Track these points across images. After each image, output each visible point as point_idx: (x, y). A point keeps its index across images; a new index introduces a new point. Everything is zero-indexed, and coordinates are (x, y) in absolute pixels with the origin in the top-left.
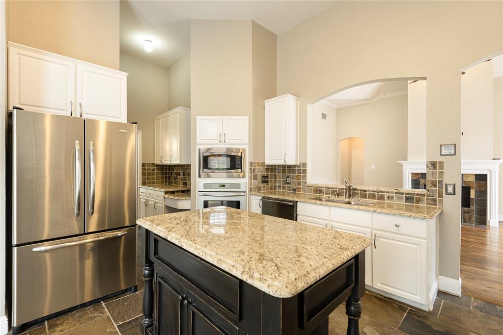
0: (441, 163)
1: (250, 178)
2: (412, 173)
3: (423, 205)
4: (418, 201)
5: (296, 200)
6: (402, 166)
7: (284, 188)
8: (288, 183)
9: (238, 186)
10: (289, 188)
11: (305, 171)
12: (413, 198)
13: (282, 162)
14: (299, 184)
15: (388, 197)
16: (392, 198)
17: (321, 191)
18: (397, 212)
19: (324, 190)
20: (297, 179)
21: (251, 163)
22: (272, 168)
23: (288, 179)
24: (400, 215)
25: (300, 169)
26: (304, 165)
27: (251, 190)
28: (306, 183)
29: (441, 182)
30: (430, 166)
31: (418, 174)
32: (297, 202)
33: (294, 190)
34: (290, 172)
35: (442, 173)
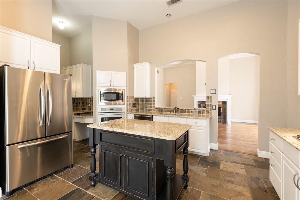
0: (211, 97)
1: (127, 105)
2: (198, 101)
3: (205, 114)
4: (203, 113)
5: (152, 115)
6: (193, 98)
7: (143, 109)
8: (145, 107)
9: (121, 109)
10: (146, 110)
11: (154, 101)
12: (201, 112)
14: (151, 107)
15: (191, 112)
16: (193, 112)
17: (162, 111)
18: (196, 117)
19: (164, 110)
20: (151, 105)
21: (128, 97)
22: (137, 99)
23: (146, 105)
24: (197, 118)
25: (152, 100)
26: (154, 98)
27: (127, 111)
28: (155, 107)
29: (211, 105)
30: (207, 98)
31: (200, 102)
32: (153, 116)
33: (149, 110)
34: (147, 101)
35: (211, 101)
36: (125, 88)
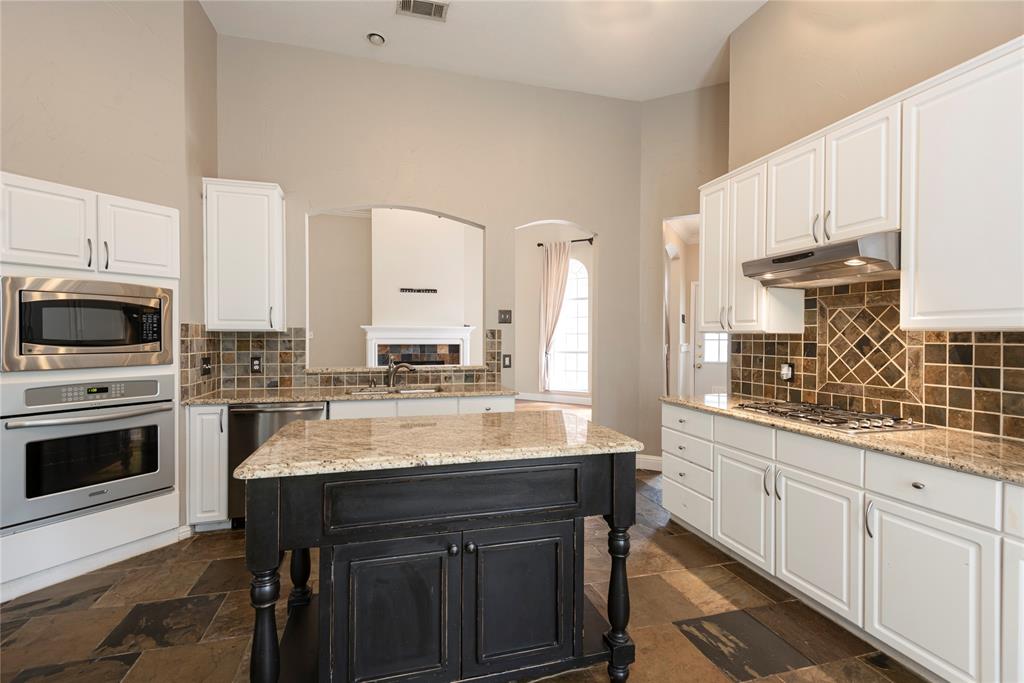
0: (499, 331)
1: (183, 364)
2: (379, 346)
3: (483, 383)
4: (478, 379)
5: (328, 398)
6: (364, 333)
7: (242, 382)
8: (254, 372)
9: (150, 385)
10: (260, 383)
11: (301, 345)
13: (264, 327)
14: (288, 370)
15: (446, 378)
16: (450, 378)
17: (338, 381)
19: (345, 378)
20: (282, 362)
21: (185, 328)
23: (256, 362)
24: (491, 395)
25: (290, 341)
26: (300, 332)
27: (184, 393)
28: (304, 367)
29: (499, 353)
30: (489, 335)
31: (386, 346)
32: (328, 403)
33: (273, 384)
34: (262, 348)
35: (500, 342)
36: (174, 286)
